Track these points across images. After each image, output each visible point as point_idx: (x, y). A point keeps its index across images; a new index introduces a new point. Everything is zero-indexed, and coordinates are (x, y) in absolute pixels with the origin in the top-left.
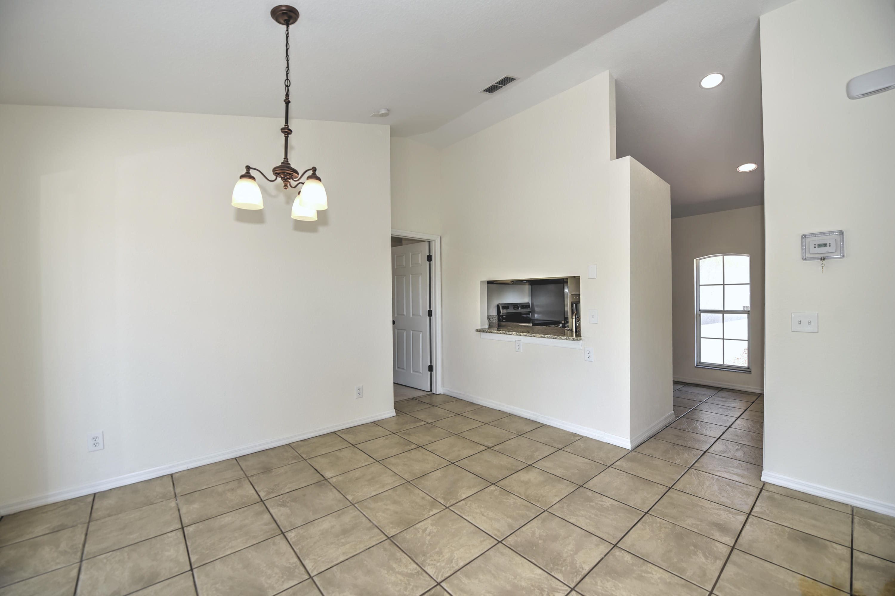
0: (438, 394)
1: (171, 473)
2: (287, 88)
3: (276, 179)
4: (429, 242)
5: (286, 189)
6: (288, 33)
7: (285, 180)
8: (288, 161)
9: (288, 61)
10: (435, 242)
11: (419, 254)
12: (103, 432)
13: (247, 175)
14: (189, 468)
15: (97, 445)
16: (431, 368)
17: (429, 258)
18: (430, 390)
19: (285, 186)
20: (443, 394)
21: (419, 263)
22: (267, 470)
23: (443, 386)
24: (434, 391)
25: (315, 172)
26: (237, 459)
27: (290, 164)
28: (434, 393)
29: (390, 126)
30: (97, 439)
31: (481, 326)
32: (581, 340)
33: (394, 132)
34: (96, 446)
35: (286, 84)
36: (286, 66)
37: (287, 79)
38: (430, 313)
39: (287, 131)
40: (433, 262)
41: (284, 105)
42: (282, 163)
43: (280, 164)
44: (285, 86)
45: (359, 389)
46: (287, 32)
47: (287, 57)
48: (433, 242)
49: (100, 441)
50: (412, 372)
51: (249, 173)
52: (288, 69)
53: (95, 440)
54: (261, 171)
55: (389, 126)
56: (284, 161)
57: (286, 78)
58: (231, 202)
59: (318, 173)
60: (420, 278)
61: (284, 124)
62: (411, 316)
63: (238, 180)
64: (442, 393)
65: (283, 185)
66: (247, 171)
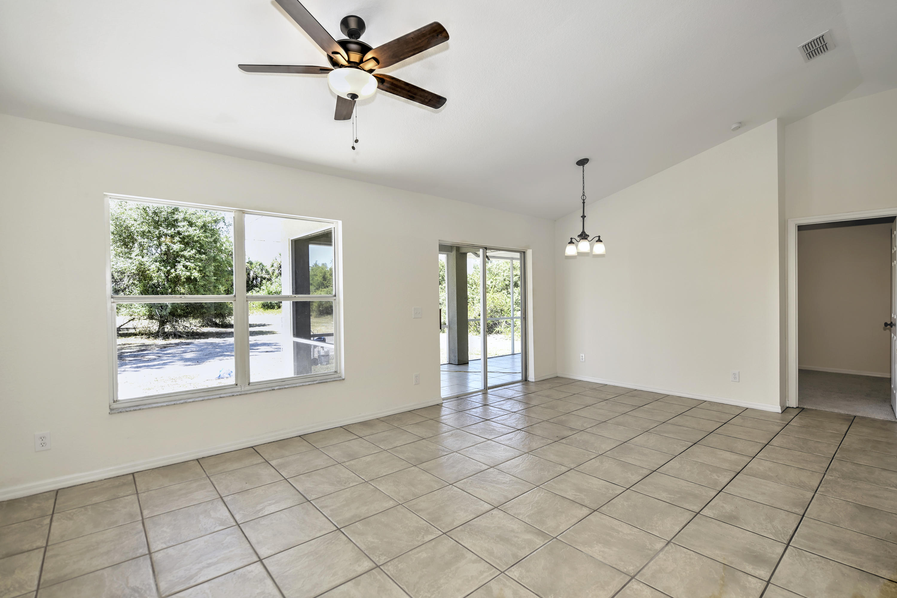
39: (584, 217)
54: (575, 238)
61: (583, 214)
63: (568, 246)
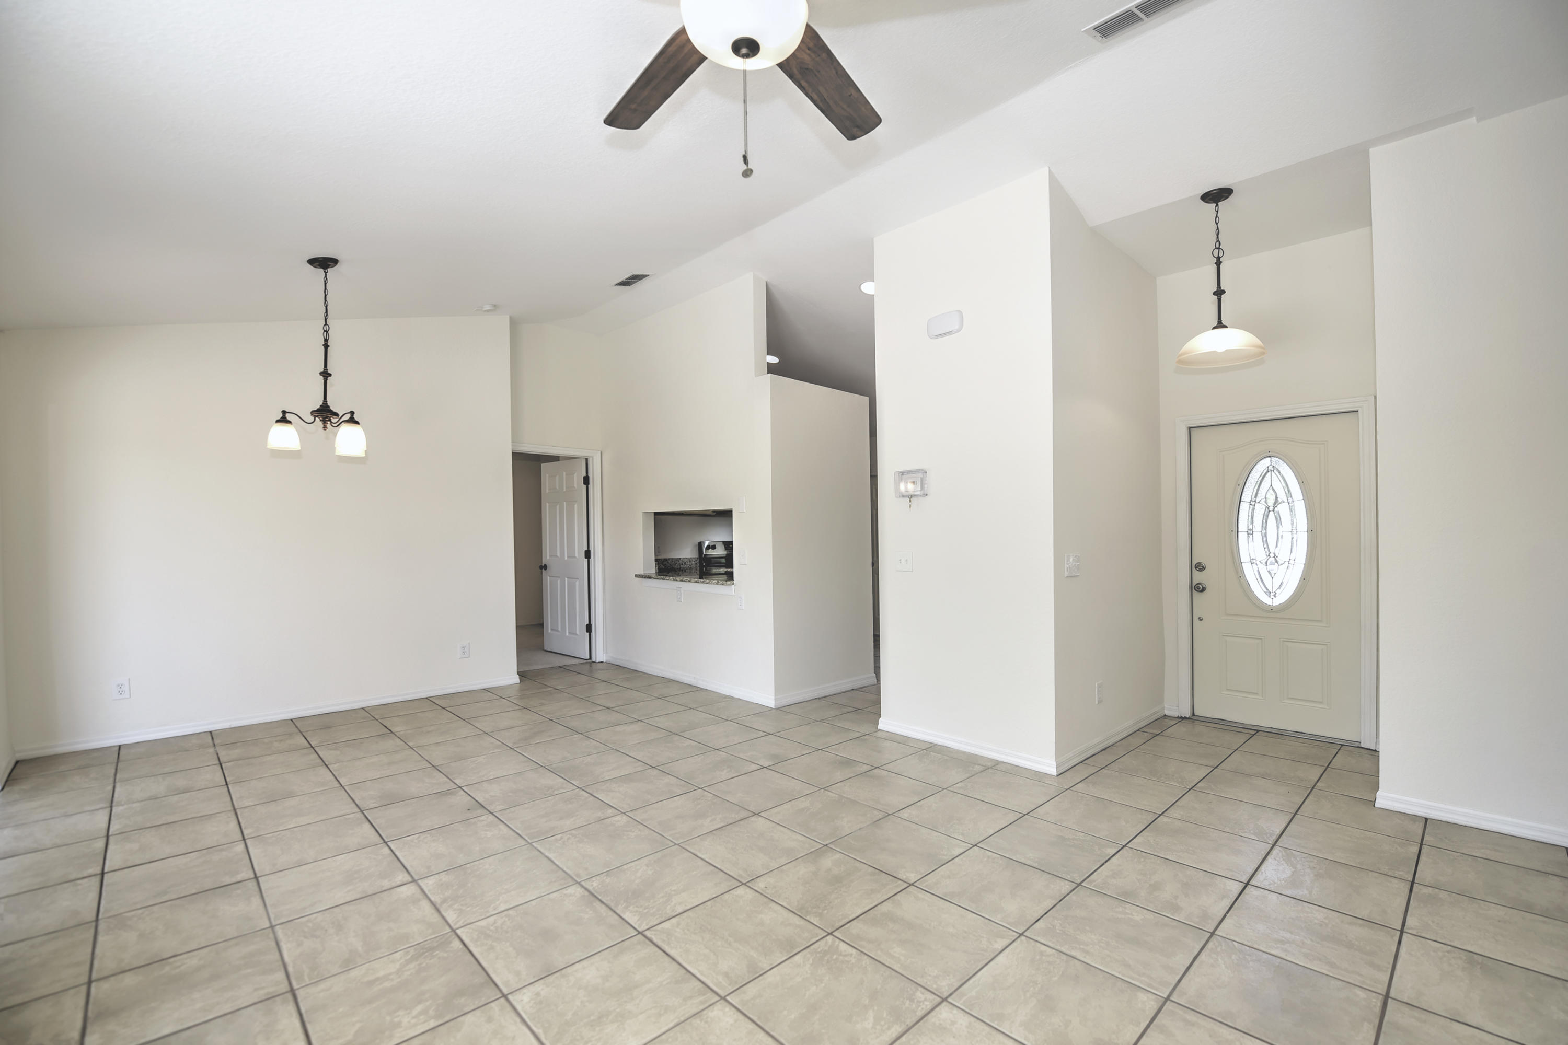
0: (599, 662)
1: (211, 730)
2: (325, 333)
3: (315, 419)
4: (587, 460)
5: (325, 430)
6: (327, 279)
7: (324, 421)
8: (327, 404)
9: (326, 307)
10: (593, 459)
11: (574, 474)
12: (129, 679)
13: (283, 420)
14: (232, 726)
15: (123, 693)
16: (589, 628)
17: (586, 480)
18: (588, 658)
19: (324, 427)
20: (606, 662)
21: (574, 487)
22: (327, 727)
23: (606, 650)
24: (594, 659)
25: (353, 416)
26: (294, 720)
27: (329, 407)
28: (594, 660)
29: (510, 317)
30: (122, 687)
31: (644, 570)
32: (733, 584)
33: (514, 324)
34: (121, 694)
35: (325, 329)
36: (325, 311)
37: (326, 324)
38: (588, 554)
39: (326, 374)
40: (590, 486)
41: (323, 349)
42: (321, 406)
43: (318, 407)
44: (323, 331)
45: (463, 647)
46: (325, 279)
47: (325, 303)
48: (591, 458)
49: (126, 688)
50: (567, 634)
51: (286, 418)
52: (327, 315)
53: (121, 688)
54: (299, 415)
55: (508, 317)
56: (323, 403)
57: (324, 323)
58: (266, 446)
59: (356, 417)
60: (576, 506)
61: (323, 367)
62: (566, 558)
63: (273, 425)
64: (604, 661)
65: (323, 426)
66: (283, 415)
